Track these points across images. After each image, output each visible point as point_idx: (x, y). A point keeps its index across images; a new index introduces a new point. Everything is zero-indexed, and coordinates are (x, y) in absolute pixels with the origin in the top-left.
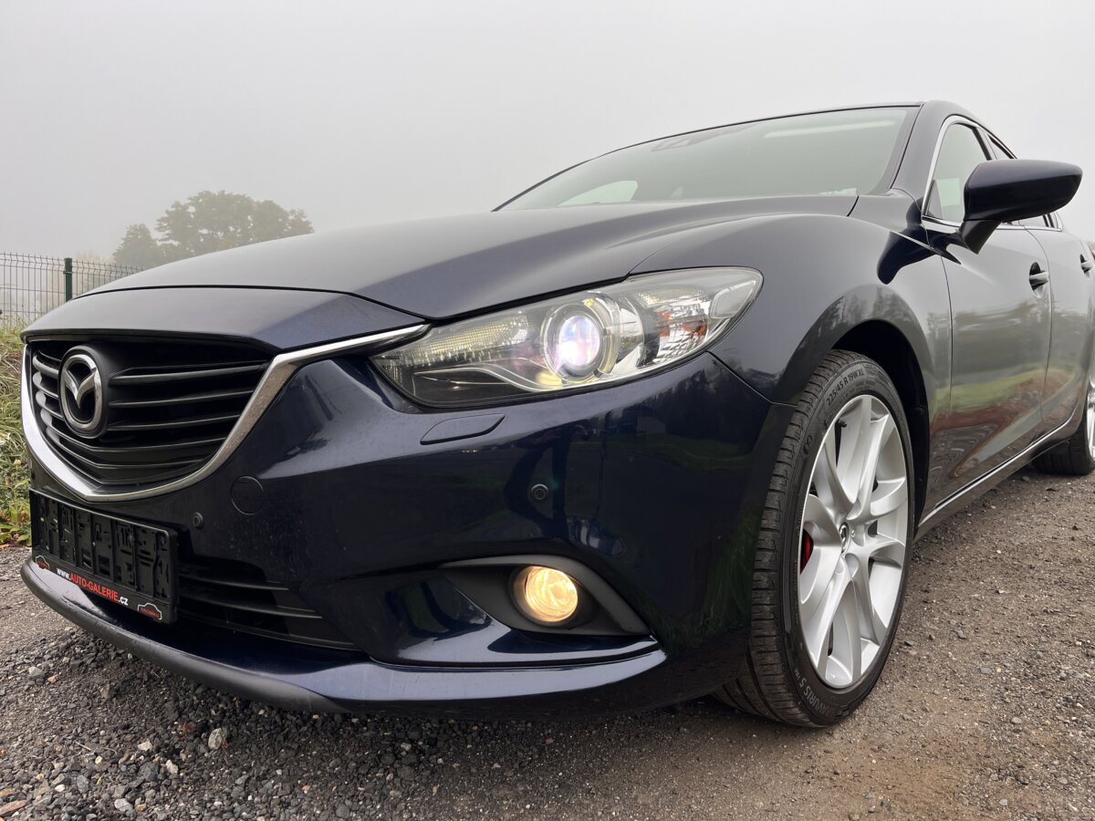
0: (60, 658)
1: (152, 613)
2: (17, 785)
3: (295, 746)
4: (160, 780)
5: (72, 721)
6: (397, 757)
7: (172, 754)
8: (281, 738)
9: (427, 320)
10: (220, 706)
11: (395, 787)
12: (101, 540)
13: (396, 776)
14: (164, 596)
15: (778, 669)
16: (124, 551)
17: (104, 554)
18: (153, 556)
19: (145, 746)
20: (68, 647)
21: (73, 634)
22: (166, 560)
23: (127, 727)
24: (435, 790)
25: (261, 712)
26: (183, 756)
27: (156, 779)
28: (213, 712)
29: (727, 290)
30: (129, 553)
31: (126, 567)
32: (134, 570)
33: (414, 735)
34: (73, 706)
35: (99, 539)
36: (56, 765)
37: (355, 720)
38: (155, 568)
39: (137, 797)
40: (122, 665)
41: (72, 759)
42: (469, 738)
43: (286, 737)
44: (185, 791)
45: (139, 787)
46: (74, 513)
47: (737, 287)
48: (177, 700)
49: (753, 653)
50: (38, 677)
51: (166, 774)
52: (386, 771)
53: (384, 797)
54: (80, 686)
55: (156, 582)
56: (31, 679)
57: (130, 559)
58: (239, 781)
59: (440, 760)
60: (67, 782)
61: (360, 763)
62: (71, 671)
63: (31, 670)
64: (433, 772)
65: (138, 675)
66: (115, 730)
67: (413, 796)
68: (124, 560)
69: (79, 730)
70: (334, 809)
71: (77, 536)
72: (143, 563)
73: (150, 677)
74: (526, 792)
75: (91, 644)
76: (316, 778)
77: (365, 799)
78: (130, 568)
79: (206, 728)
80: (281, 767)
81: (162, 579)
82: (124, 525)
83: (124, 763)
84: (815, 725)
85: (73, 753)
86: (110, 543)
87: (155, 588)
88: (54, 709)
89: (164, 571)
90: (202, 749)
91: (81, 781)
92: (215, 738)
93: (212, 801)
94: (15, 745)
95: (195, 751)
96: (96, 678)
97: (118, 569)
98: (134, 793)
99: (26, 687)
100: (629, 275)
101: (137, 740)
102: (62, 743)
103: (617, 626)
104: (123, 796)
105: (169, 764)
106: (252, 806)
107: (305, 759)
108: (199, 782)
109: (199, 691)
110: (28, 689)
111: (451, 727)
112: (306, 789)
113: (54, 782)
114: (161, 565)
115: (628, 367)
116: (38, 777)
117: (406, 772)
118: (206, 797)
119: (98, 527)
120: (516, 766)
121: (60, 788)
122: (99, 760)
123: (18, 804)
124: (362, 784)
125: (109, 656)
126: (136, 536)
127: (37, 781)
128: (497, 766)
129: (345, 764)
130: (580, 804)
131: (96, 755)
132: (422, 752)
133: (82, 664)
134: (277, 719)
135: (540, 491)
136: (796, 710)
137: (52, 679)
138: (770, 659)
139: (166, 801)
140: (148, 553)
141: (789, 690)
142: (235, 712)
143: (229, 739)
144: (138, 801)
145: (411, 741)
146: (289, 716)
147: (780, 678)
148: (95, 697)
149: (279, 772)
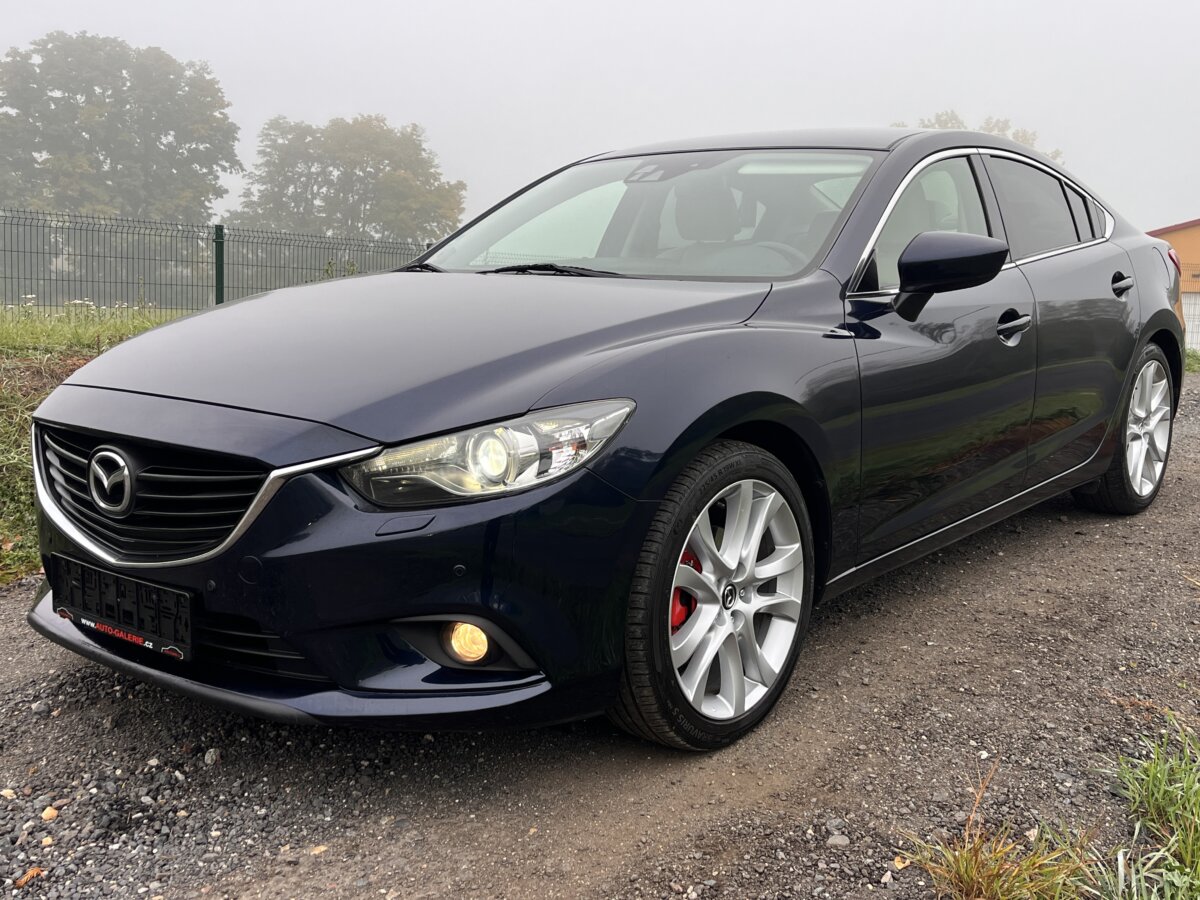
0: (57, 696)
1: (174, 654)
2: (57, 790)
3: (275, 763)
4: (173, 784)
5: (85, 745)
6: (357, 769)
7: (179, 767)
8: (262, 757)
9: (381, 444)
10: (208, 734)
11: (356, 789)
12: (125, 597)
13: (357, 782)
14: (183, 641)
15: (652, 700)
16: (146, 607)
17: (128, 608)
18: (174, 611)
19: (154, 762)
20: (60, 686)
21: (59, 676)
22: (186, 614)
23: (134, 749)
24: (387, 791)
25: (244, 739)
26: (187, 769)
27: (170, 783)
28: (203, 739)
29: (603, 420)
30: (151, 608)
31: (150, 619)
32: (156, 622)
33: (372, 755)
34: (82, 734)
35: (123, 595)
36: (85, 776)
37: (322, 746)
38: (175, 622)
39: (158, 795)
40: (113, 702)
41: (96, 772)
42: (416, 758)
43: (267, 757)
44: (194, 790)
45: (158, 789)
46: (99, 576)
47: (611, 416)
48: (169, 730)
49: (634, 688)
50: (43, 711)
51: (176, 779)
52: (349, 780)
53: (348, 795)
54: (81, 719)
55: (176, 631)
56: (36, 713)
57: (152, 613)
58: (235, 784)
59: (392, 773)
60: (98, 787)
61: (329, 774)
62: (69, 707)
63: (34, 706)
64: (386, 780)
65: (131, 710)
66: (125, 751)
67: (370, 795)
68: (147, 615)
69: (95, 751)
70: (311, 802)
71: (102, 593)
72: (165, 616)
73: (141, 712)
74: (457, 792)
75: (80, 685)
76: (295, 783)
77: (333, 797)
78: (153, 620)
79: (200, 750)
80: (266, 776)
81: (181, 629)
82: (146, 586)
83: (140, 773)
84: (693, 748)
85: (96, 768)
86: (135, 600)
87: (175, 636)
88: (66, 737)
89: (183, 623)
90: (201, 764)
91: (110, 786)
92: (210, 756)
93: (218, 796)
94: (44, 762)
95: (195, 765)
96: (93, 712)
97: (141, 621)
98: (155, 794)
99: (34, 720)
100: (529, 411)
101: (145, 757)
102: (84, 761)
103: (515, 664)
104: (147, 794)
105: (177, 773)
106: (249, 800)
107: (284, 771)
108: (205, 786)
109: (187, 722)
110: (36, 723)
111: (402, 751)
112: (288, 790)
113: (88, 787)
114: (180, 618)
115: (529, 478)
116: (74, 784)
117: (365, 779)
118: (212, 794)
119: (123, 588)
120: (452, 776)
121: (94, 791)
122: (118, 772)
123: (65, 801)
124: (330, 787)
125: (99, 695)
126: (158, 596)
127: (73, 787)
128: (436, 776)
129: (316, 774)
130: (497, 799)
131: (115, 768)
132: (378, 767)
133: (77, 701)
134: (258, 744)
135: (460, 570)
136: (672, 734)
137: (55, 713)
138: (646, 693)
139: (181, 797)
140: (170, 609)
141: (663, 717)
142: (221, 738)
143: (222, 757)
144: (159, 797)
145: (368, 760)
146: (267, 743)
147: (654, 708)
148: (98, 727)
149: (265, 779)
